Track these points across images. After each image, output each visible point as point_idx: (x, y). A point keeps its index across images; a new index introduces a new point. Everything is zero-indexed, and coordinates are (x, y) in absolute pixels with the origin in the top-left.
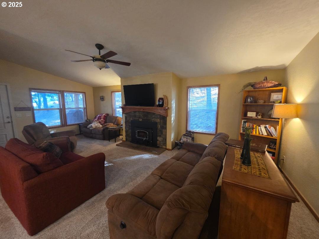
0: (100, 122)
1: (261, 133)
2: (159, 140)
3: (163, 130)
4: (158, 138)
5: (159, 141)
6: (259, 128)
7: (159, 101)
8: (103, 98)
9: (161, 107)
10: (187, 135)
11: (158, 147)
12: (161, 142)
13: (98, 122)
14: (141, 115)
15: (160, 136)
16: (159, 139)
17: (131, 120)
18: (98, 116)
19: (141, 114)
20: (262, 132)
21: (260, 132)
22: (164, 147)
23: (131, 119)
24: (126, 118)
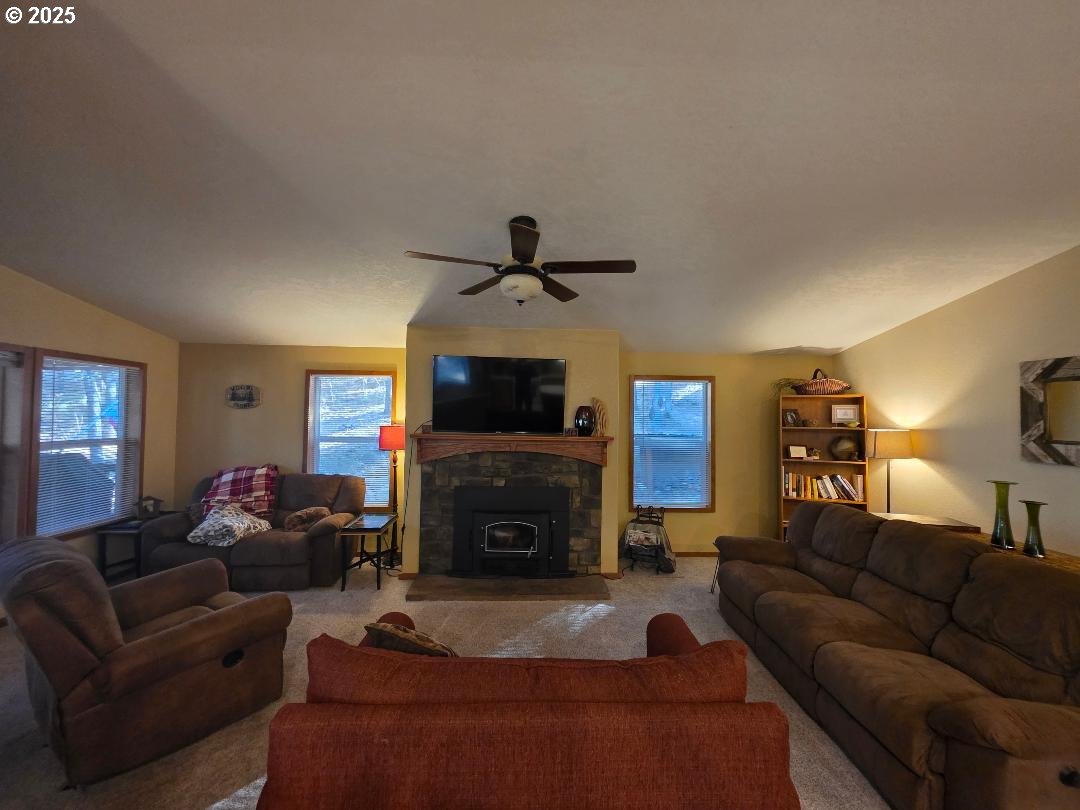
0: (247, 509)
1: (824, 495)
2: (575, 549)
3: (593, 511)
4: (572, 541)
5: (577, 551)
6: (819, 481)
7: (578, 417)
8: (251, 394)
9: (586, 435)
10: (641, 519)
11: (573, 575)
12: (583, 556)
13: (238, 505)
14: (504, 465)
15: (579, 534)
16: (575, 543)
17: (456, 487)
18: (228, 477)
19: (504, 461)
20: (827, 491)
21: (822, 492)
22: (593, 569)
23: (456, 482)
24: (427, 480)
